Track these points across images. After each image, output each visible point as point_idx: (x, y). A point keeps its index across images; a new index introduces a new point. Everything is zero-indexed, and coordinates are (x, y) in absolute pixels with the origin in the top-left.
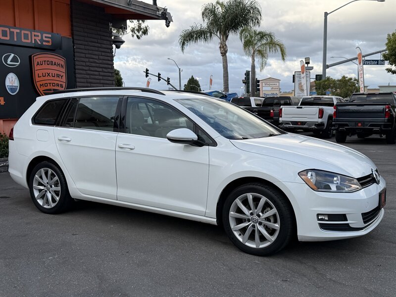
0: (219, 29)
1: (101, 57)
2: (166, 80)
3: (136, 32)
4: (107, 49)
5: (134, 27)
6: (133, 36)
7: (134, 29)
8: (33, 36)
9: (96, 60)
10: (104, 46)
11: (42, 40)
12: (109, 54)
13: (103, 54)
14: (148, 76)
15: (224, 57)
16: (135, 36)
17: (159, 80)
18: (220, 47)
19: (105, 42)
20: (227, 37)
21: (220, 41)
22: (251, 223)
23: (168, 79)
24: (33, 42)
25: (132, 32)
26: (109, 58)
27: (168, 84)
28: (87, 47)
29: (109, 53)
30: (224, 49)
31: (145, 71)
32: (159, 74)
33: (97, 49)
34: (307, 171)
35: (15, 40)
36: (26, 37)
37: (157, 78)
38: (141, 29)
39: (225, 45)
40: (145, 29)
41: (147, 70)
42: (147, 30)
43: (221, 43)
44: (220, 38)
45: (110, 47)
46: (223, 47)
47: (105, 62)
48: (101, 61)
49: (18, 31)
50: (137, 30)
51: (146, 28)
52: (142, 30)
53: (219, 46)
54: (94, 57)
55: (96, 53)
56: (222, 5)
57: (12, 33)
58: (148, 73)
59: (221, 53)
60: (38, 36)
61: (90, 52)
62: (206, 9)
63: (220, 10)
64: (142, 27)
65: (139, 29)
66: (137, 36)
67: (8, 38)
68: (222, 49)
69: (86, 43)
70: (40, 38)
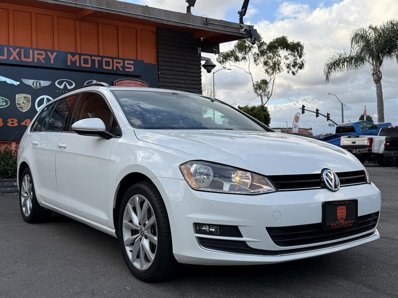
0: (372, 55)
1: (188, 82)
2: (325, 116)
3: (292, 68)
4: (195, 73)
5: (289, 63)
6: (288, 72)
7: (289, 65)
8: (115, 62)
9: (182, 85)
10: (191, 70)
11: (124, 67)
12: (196, 79)
13: (190, 78)
14: (304, 112)
15: (378, 84)
16: (291, 72)
17: (317, 116)
18: (373, 74)
19: (192, 66)
20: (381, 63)
21: (373, 68)
22: (139, 236)
23: (328, 114)
24: (115, 69)
25: (288, 68)
26: (197, 83)
27: (328, 120)
28: (172, 72)
29: (197, 77)
30: (378, 76)
31: (302, 107)
32: (317, 110)
33: (183, 73)
34: (192, 162)
35: (97, 67)
36: (108, 64)
37: (315, 114)
38: (297, 64)
39: (379, 71)
40: (301, 64)
41: (303, 107)
42: (303, 64)
43: (374, 70)
44: (373, 65)
45: (198, 71)
46: (376, 73)
47: (192, 86)
48: (187, 86)
49: (100, 59)
50: (292, 66)
51: (302, 62)
52: (299, 65)
53: (372, 72)
54: (181, 82)
55: (182, 77)
56: (375, 29)
57: (93, 61)
58: (305, 110)
59: (375, 80)
60: (120, 63)
61: (176, 77)
62: (356, 35)
63: (372, 35)
64: (298, 63)
65: (295, 65)
66: (293, 72)
67: (89, 66)
68: (375, 76)
69: (171, 68)
70: (121, 65)
